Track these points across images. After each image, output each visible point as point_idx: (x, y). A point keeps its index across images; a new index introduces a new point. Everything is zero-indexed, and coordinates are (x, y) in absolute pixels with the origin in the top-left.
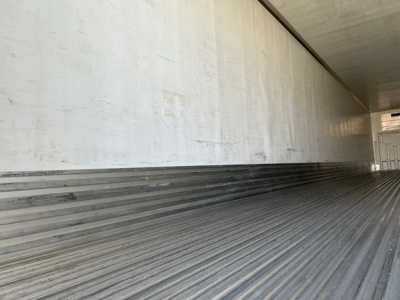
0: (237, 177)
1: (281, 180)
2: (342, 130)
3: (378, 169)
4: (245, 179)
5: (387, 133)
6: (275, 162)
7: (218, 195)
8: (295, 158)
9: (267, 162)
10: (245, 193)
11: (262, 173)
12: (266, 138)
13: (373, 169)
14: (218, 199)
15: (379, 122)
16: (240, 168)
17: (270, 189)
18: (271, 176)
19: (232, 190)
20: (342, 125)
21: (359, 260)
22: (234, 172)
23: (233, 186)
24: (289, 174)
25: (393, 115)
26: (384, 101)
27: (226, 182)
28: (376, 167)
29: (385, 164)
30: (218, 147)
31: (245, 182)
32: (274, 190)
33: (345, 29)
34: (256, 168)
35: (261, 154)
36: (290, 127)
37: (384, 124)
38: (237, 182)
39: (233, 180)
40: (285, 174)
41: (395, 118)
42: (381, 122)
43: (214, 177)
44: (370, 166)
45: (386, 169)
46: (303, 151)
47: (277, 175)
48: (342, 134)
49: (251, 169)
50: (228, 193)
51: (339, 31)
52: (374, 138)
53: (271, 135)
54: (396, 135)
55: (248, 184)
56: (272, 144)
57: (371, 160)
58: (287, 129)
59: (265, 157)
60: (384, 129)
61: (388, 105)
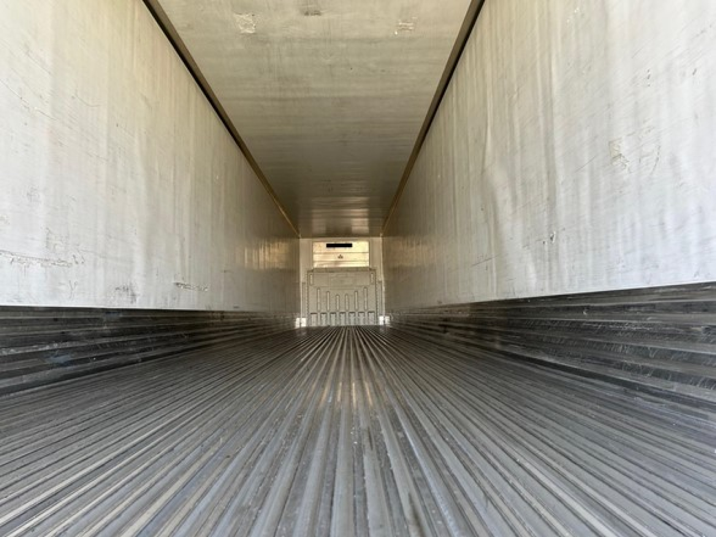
0: (73, 332)
1: (160, 339)
2: (261, 259)
3: (304, 325)
4: (92, 336)
5: (320, 271)
6: (152, 306)
7: (27, 371)
8: (186, 302)
9: (137, 306)
10: (89, 366)
11: (127, 325)
12: (139, 260)
13: (297, 326)
14: (26, 379)
15: (311, 253)
16: (82, 316)
17: (138, 357)
18: (141, 331)
19: (62, 359)
20: (261, 251)
21: (316, 465)
22: (68, 321)
23: (65, 351)
24: (174, 328)
25: (329, 246)
26: (318, 223)
27: (50, 342)
28: (301, 322)
29: (314, 317)
30: (37, 269)
31: (92, 342)
32: (144, 360)
33: (280, 100)
34: (115, 316)
35: (126, 289)
36: (182, 246)
37: (316, 257)
38: (74, 344)
39: (64, 338)
40: (167, 330)
41: (332, 250)
42: (313, 253)
43: (21, 331)
44: (293, 319)
45: (314, 325)
46: (200, 290)
47: (153, 330)
48: (262, 267)
49: (105, 318)
50: (51, 367)
51: (273, 99)
52: (302, 278)
53: (149, 255)
54: (330, 275)
55: (96, 348)
56: (148, 271)
57: (296, 311)
58: (177, 247)
59: (133, 295)
60: (316, 265)
61: (323, 229)
